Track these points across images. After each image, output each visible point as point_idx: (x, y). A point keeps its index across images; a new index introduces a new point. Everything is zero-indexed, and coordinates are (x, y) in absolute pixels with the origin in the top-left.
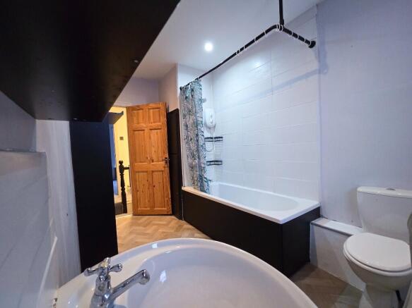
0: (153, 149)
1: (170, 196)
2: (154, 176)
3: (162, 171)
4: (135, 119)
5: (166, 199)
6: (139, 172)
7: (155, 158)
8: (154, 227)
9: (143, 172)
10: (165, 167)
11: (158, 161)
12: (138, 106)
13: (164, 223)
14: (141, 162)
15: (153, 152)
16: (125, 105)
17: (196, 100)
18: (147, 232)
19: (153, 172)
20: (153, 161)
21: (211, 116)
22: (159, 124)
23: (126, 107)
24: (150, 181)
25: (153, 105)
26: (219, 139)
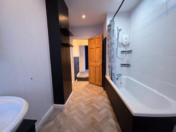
0: (97, 57)
1: (102, 79)
2: (96, 68)
3: (100, 67)
4: (91, 44)
5: (100, 79)
6: (91, 66)
7: (97, 61)
8: (92, 90)
9: (93, 66)
10: (100, 65)
11: (98, 62)
12: (92, 38)
13: (97, 89)
14: (92, 62)
15: (96, 58)
16: (88, 38)
17: (111, 31)
18: (88, 91)
19: (96, 67)
20: (96, 62)
21: (126, 39)
22: (99, 45)
23: (88, 39)
24: (95, 70)
25: (97, 37)
26: (130, 52)
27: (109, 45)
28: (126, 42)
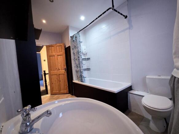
0: (59, 65)
1: (67, 85)
2: (60, 77)
3: (64, 74)
4: (50, 51)
5: (66, 87)
6: (53, 75)
9: (55, 75)
10: (65, 72)
11: (62, 70)
12: (52, 45)
14: (53, 70)
17: (78, 42)
19: (59, 74)
20: (59, 70)
21: (85, 49)
22: (61, 53)
23: (46, 46)
24: (58, 79)
25: (59, 45)
26: (88, 59)
27: (74, 54)
28: (85, 52)
